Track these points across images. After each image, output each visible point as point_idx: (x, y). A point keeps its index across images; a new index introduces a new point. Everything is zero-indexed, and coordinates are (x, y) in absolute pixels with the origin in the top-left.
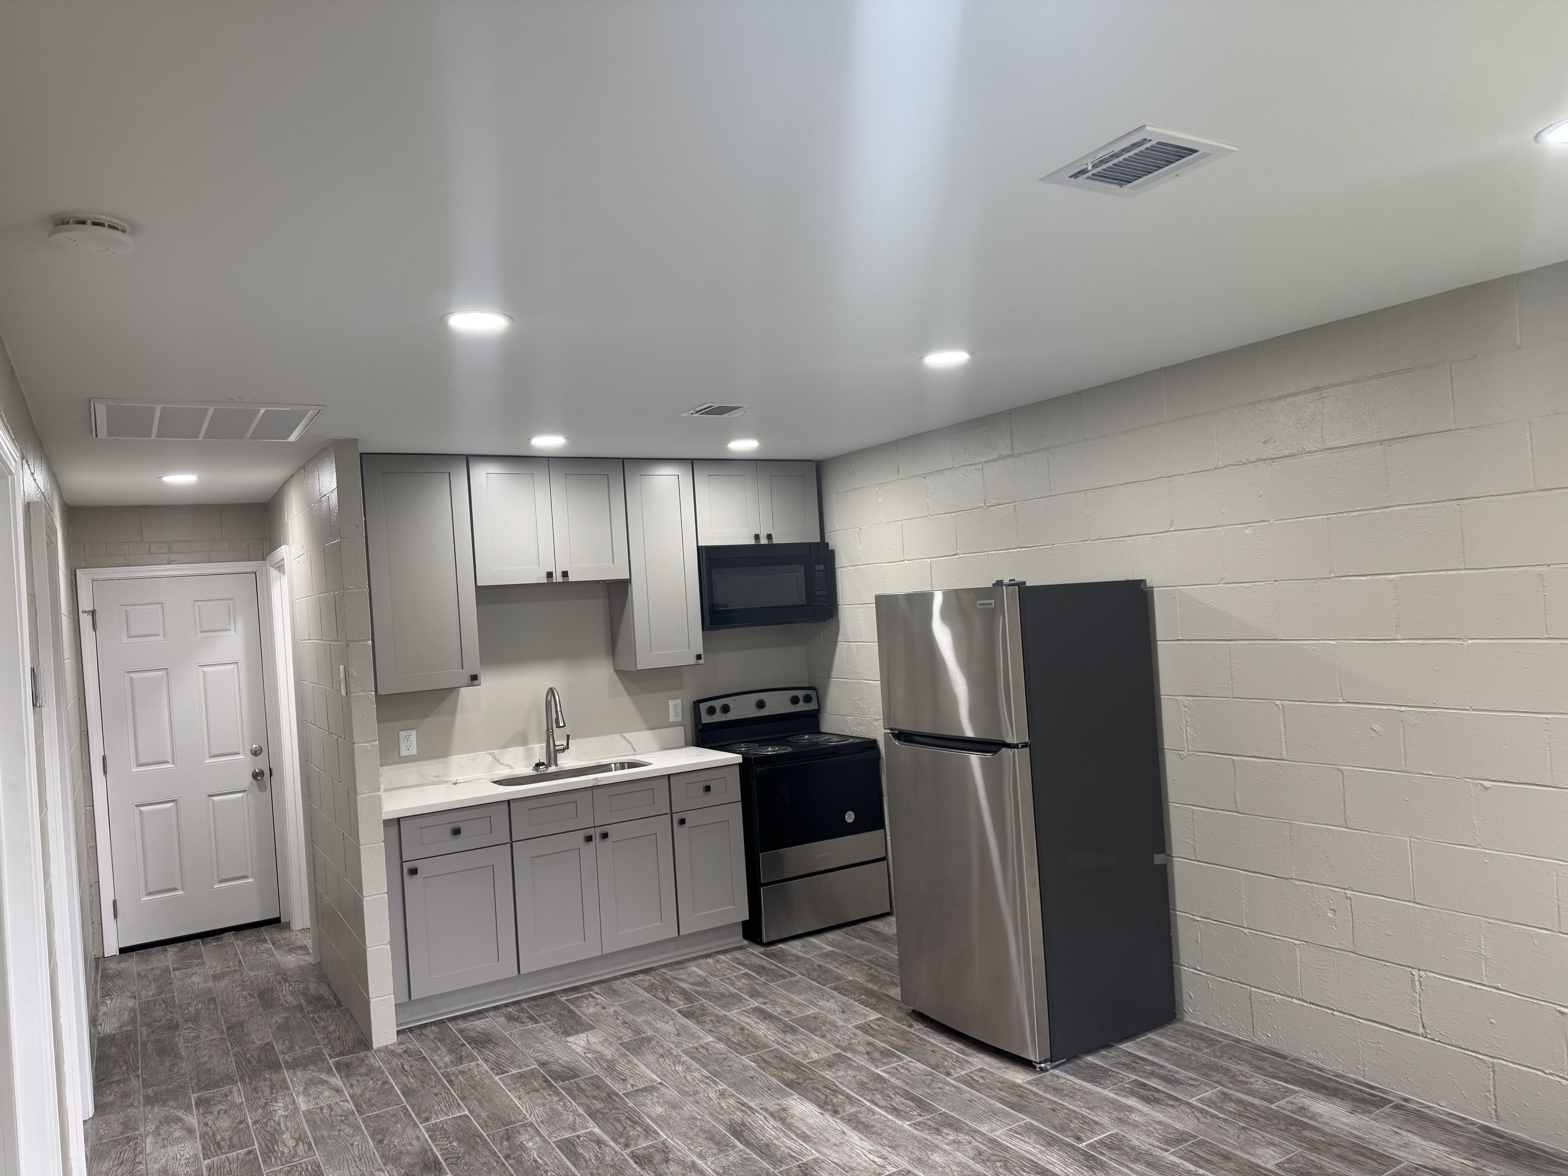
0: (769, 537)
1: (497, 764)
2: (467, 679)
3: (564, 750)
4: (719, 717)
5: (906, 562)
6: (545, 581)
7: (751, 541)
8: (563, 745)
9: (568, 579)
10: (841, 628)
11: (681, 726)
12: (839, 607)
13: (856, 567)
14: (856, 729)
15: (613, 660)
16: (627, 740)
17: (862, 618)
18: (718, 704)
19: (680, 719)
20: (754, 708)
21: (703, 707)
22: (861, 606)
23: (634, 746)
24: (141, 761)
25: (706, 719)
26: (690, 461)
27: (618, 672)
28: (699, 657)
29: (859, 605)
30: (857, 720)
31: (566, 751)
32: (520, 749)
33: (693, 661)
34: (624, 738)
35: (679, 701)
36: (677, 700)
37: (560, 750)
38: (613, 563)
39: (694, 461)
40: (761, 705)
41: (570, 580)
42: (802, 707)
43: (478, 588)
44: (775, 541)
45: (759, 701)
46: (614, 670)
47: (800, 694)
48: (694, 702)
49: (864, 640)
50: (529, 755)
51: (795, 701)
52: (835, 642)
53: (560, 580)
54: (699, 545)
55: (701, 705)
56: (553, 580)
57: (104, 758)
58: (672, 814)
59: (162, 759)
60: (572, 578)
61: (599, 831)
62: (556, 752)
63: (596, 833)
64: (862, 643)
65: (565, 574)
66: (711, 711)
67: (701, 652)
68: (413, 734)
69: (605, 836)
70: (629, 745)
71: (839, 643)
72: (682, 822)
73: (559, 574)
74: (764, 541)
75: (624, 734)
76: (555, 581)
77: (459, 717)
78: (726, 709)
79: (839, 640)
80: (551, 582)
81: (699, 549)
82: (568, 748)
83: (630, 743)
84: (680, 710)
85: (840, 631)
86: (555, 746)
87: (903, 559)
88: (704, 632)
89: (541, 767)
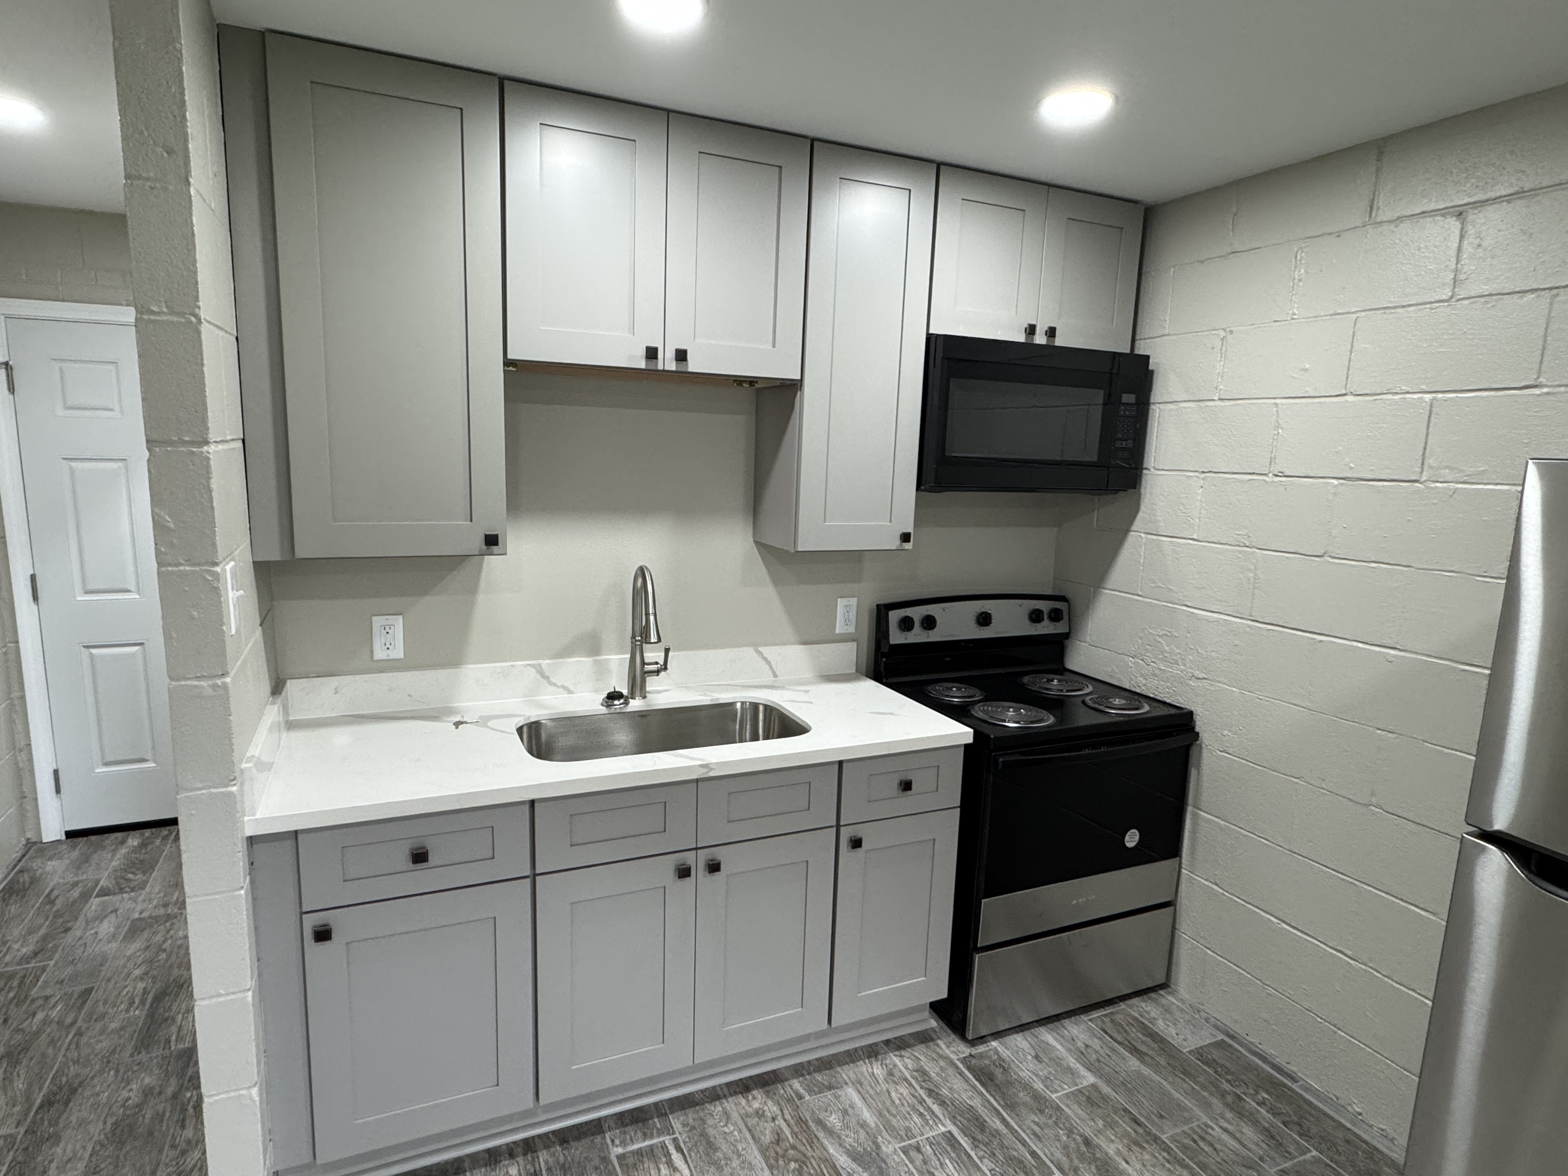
0: (1051, 332)
1: (544, 681)
2: (478, 542)
3: (658, 672)
4: (917, 636)
5: (1350, 398)
6: (642, 364)
7: (1021, 338)
8: (657, 663)
9: (687, 366)
10: (1143, 508)
11: (853, 640)
12: (1145, 472)
13: (1202, 404)
14: (1144, 682)
15: (754, 524)
16: (765, 659)
17: (1199, 498)
18: (917, 613)
19: (851, 629)
20: (972, 623)
21: (895, 616)
22: (1203, 475)
23: (774, 667)
24: (91, 586)
25: (897, 637)
26: (935, 166)
27: (760, 545)
28: (906, 538)
29: (1197, 474)
30: (1150, 668)
31: (662, 674)
32: (586, 662)
33: (894, 543)
34: (760, 654)
35: (853, 601)
36: (850, 599)
37: (651, 672)
38: (774, 346)
39: (942, 167)
40: (984, 619)
41: (690, 369)
42: (1046, 628)
43: (508, 363)
44: (1059, 342)
45: (984, 613)
46: (754, 541)
47: (1044, 606)
48: (878, 606)
49: (1195, 537)
50: (601, 671)
51: (1036, 617)
52: (1125, 531)
53: (672, 366)
54: (931, 331)
55: (891, 613)
56: (657, 364)
57: (33, 578)
58: (838, 826)
59: (122, 586)
60: (694, 365)
61: (703, 856)
62: (645, 674)
63: (697, 862)
64: (1190, 542)
65: (681, 356)
66: (906, 624)
67: (910, 529)
68: (399, 622)
69: (714, 867)
70: (768, 667)
71: (1132, 533)
72: (856, 843)
73: (670, 354)
74: (1040, 339)
75: (761, 649)
76: (660, 367)
77: (482, 598)
78: (929, 623)
79: (1134, 528)
80: (654, 368)
81: (931, 340)
82: (666, 669)
83: (768, 663)
84: (853, 615)
85: (1140, 514)
86: (643, 663)
87: (1344, 392)
88: (919, 492)
89: (616, 702)
